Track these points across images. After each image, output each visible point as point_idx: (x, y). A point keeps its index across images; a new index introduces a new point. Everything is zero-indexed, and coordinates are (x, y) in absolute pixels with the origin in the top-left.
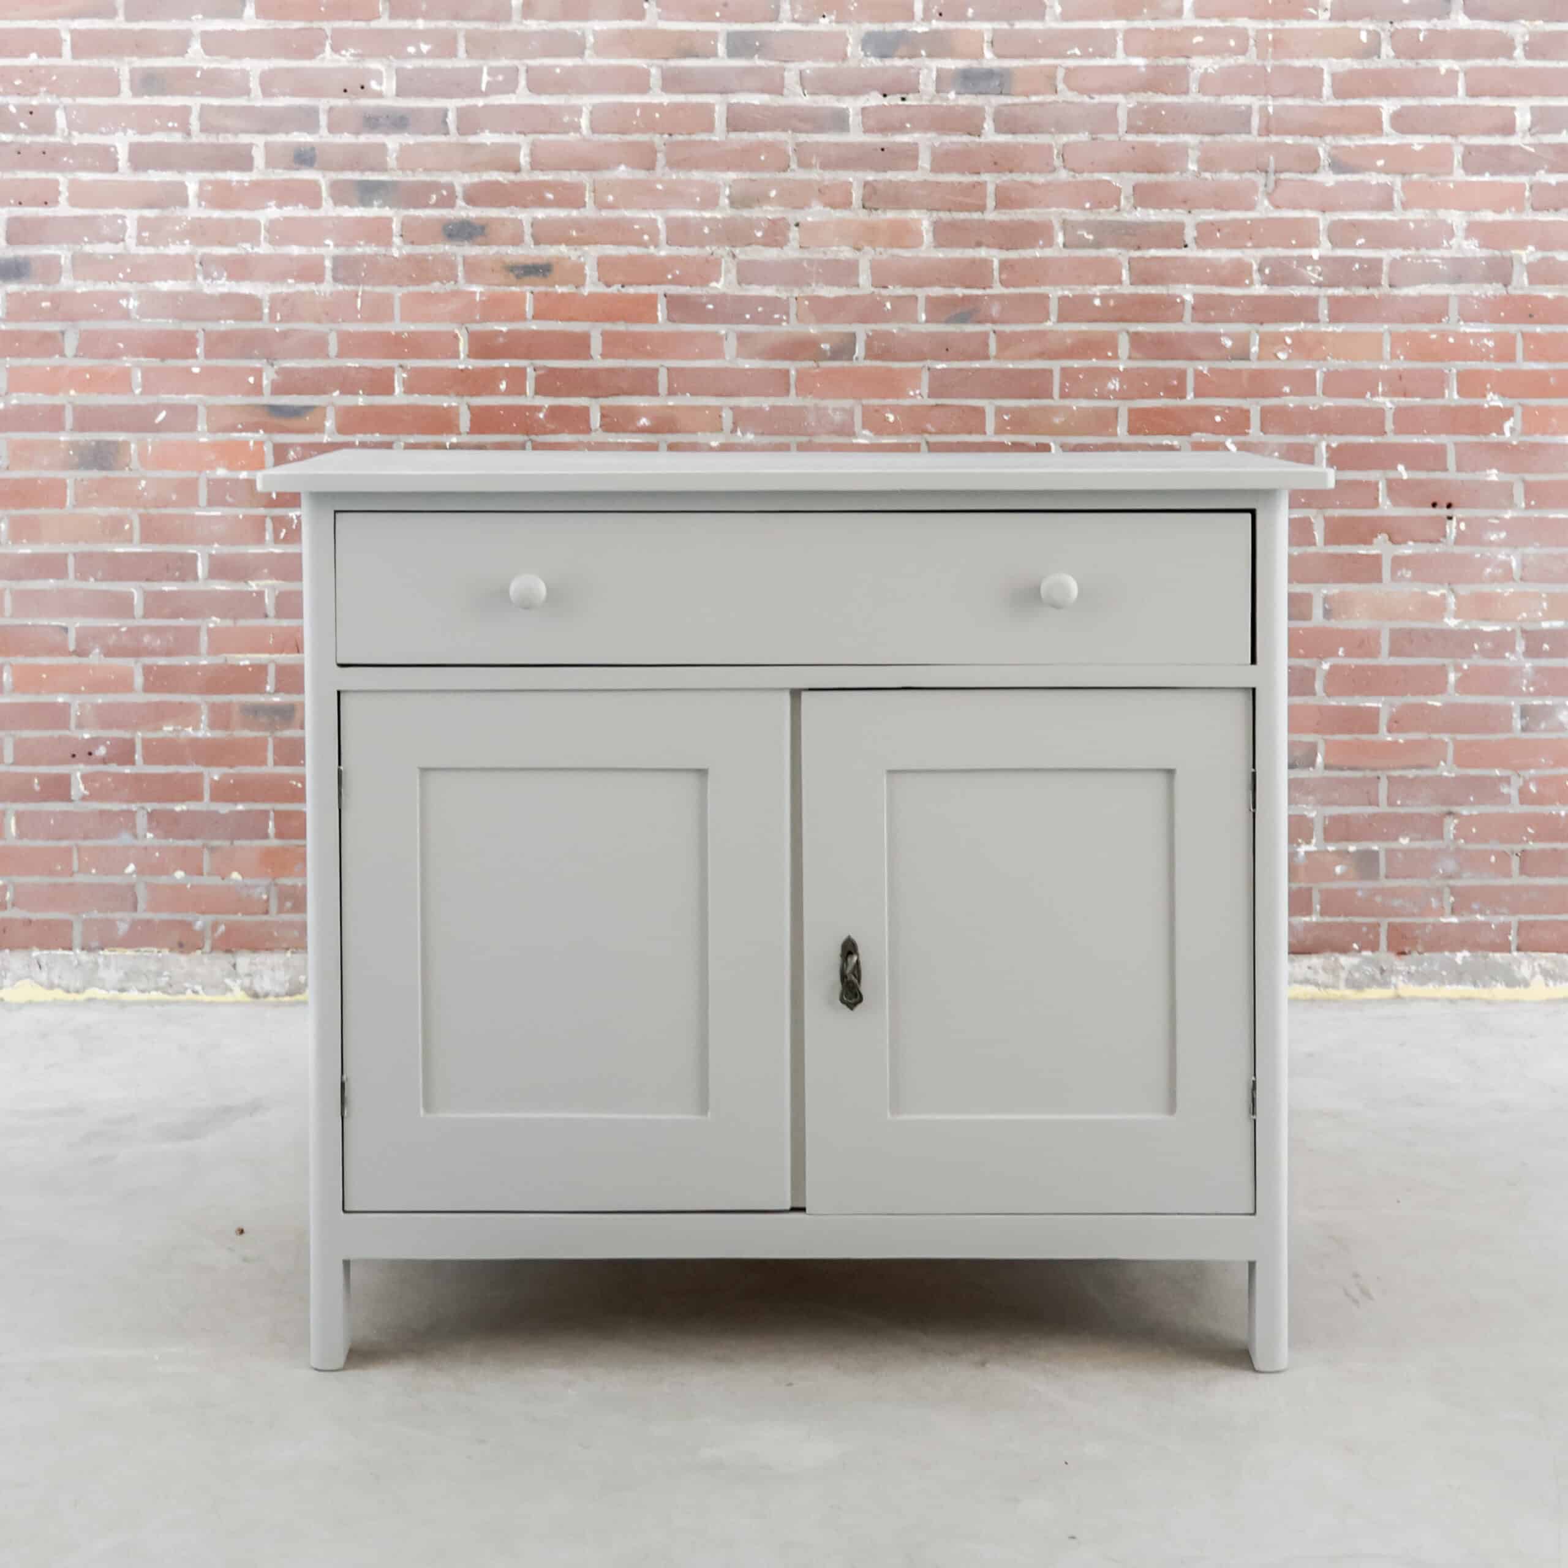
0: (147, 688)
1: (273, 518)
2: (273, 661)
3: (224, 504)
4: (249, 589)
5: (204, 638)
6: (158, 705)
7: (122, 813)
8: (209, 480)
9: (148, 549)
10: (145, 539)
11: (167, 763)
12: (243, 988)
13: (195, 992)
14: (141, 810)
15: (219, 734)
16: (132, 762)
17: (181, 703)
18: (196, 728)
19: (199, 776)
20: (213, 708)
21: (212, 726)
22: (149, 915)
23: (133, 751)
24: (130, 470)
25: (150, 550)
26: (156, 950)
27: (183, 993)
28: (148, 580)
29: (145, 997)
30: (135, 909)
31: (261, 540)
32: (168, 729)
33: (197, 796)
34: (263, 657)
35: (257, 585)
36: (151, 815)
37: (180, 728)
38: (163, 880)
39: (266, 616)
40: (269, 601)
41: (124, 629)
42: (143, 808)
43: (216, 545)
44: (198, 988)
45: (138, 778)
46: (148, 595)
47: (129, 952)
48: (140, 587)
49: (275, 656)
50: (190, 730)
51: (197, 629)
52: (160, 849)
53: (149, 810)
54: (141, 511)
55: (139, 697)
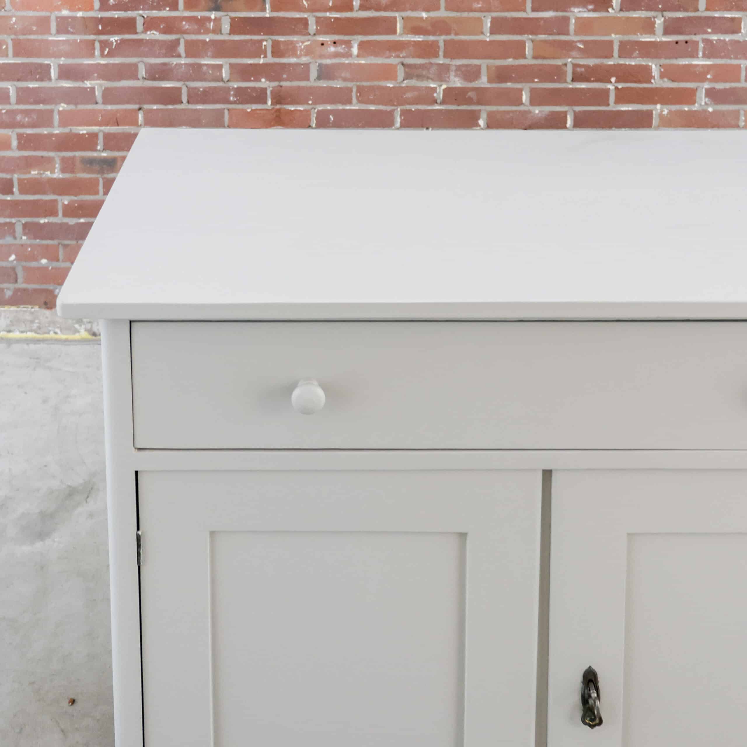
0: (21, 147)
1: (101, 42)
2: (101, 131)
3: (68, 32)
4: (85, 86)
5: (56, 117)
6: (26, 158)
7: (6, 224)
8: (57, 18)
9: (18, 60)
10: (16, 54)
11: (34, 193)
12: (86, 330)
13: (56, 333)
14: (19, 222)
15: (67, 176)
16: (12, 193)
17: (42, 157)
18: (53, 172)
19: (56, 201)
20: (63, 160)
21: (63, 170)
22: (24, 286)
23: (12, 186)
24: (5, 11)
25: (20, 62)
26: (30, 307)
27: (49, 333)
28: (18, 80)
29: (24, 335)
30: (16, 281)
31: (92, 55)
32: (34, 173)
33: (54, 213)
34: (95, 129)
35: (90, 84)
36: (25, 226)
37: (42, 172)
38: (33, 264)
39: (97, 103)
40: (98, 94)
41: (4, 111)
42: (19, 221)
43: (63, 59)
44: (58, 330)
45: (16, 204)
46: (18, 90)
47: (13, 308)
48: (15, 85)
49: (103, 128)
50: (48, 173)
51: (52, 111)
52: (30, 246)
53: (24, 222)
54: (13, 37)
55: (14, 153)
